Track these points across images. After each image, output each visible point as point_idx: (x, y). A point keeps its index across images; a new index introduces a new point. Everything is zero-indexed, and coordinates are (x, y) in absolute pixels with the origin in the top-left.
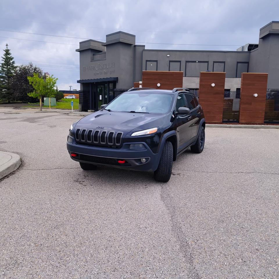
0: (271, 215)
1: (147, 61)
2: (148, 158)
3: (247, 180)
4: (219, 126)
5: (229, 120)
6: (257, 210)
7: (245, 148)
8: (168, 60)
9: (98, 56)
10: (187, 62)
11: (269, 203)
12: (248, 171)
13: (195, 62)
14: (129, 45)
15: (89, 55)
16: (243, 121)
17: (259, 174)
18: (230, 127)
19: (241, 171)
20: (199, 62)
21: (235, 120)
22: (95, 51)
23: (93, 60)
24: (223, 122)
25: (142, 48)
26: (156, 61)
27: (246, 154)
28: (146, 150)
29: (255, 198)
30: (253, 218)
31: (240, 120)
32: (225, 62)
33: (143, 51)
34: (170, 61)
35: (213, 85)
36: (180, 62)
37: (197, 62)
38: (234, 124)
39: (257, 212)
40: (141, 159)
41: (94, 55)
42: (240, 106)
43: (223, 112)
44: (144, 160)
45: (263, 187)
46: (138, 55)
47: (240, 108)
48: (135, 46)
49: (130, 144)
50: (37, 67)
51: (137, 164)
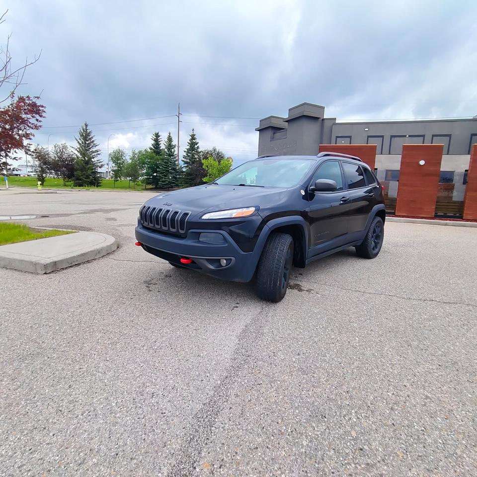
0: (460, 425)
1: (337, 137)
2: (231, 259)
3: (435, 319)
4: (428, 222)
5: (446, 214)
6: (427, 397)
7: (459, 257)
8: (365, 135)
9: (279, 135)
10: (392, 137)
11: (467, 384)
12: (446, 299)
13: (405, 136)
14: (317, 119)
15: (269, 133)
16: (469, 217)
17: (467, 308)
18: (446, 225)
19: (433, 297)
20: (409, 136)
21: (458, 215)
22: (276, 129)
23: (273, 139)
24: (436, 217)
25: (331, 122)
26: (350, 137)
27: (456, 268)
28: (227, 245)
29: (436, 362)
30: (406, 422)
31: (464, 215)
32: (451, 135)
33: (333, 125)
34: (369, 137)
35: (422, 163)
36: (382, 137)
37: (408, 136)
38: (453, 220)
39: (425, 405)
40: (220, 259)
41: (274, 133)
42: (466, 195)
43: (437, 202)
44: (224, 262)
45: (467, 339)
46: (326, 130)
47: (465, 198)
48: (323, 120)
49: (201, 233)
50: (220, 151)
51: (212, 267)
